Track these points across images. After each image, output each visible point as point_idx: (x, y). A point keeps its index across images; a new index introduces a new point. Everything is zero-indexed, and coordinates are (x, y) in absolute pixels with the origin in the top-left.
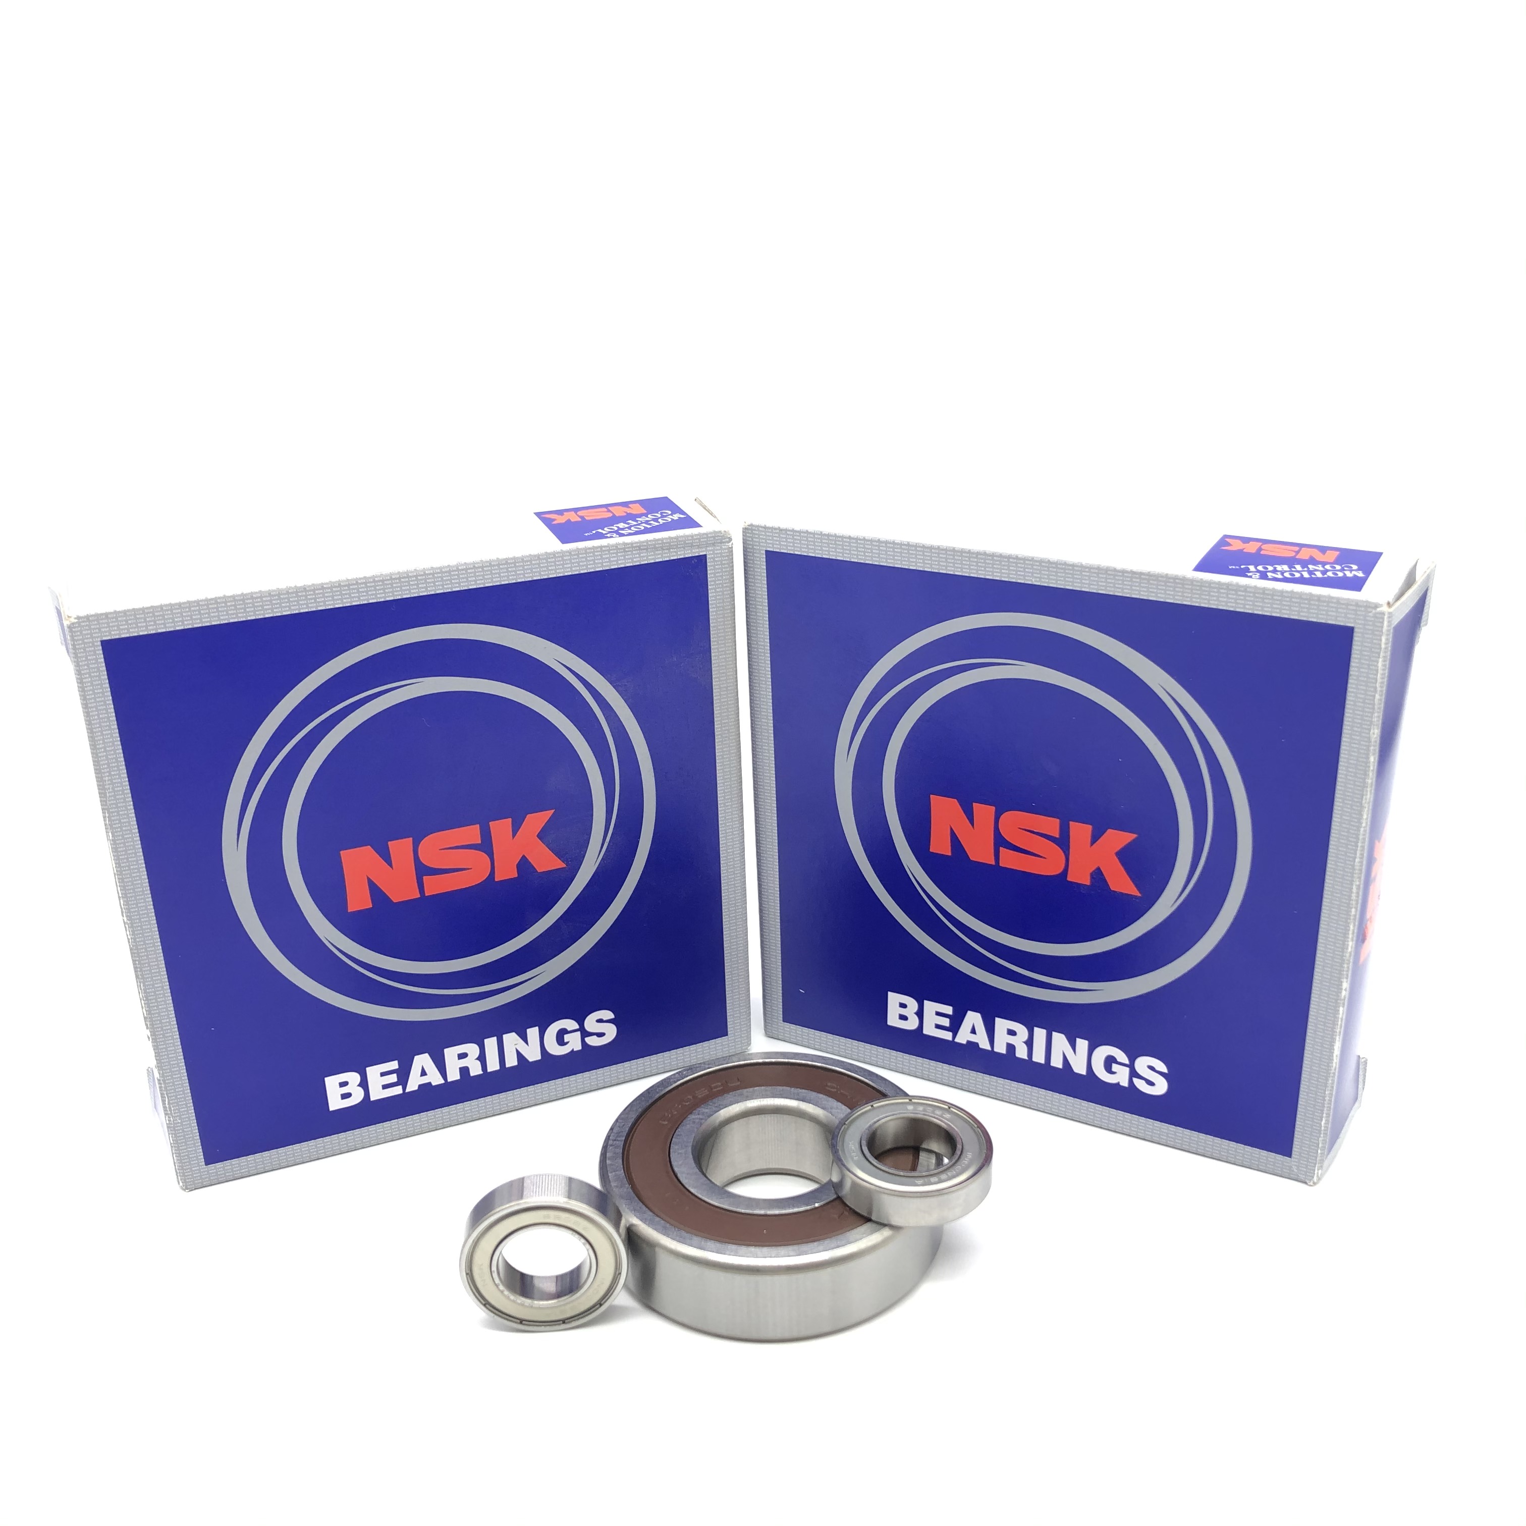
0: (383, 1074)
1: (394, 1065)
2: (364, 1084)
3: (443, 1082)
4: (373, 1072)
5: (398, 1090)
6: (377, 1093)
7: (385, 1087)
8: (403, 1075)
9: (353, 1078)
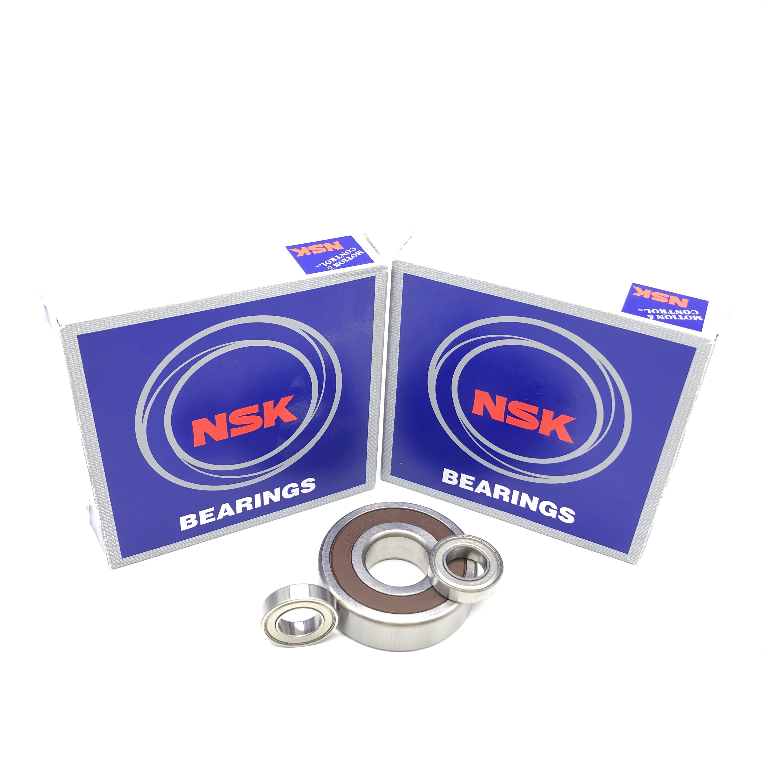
0: (207, 514)
1: (212, 509)
2: (198, 518)
3: (234, 514)
4: (202, 514)
5: (214, 519)
6: (203, 521)
7: (207, 519)
8: (216, 513)
9: (193, 516)
